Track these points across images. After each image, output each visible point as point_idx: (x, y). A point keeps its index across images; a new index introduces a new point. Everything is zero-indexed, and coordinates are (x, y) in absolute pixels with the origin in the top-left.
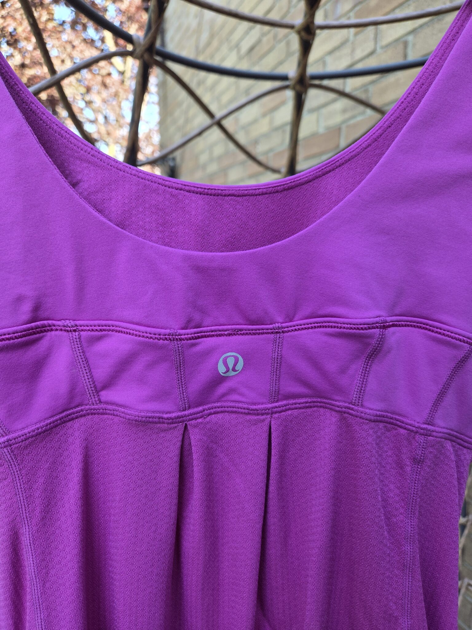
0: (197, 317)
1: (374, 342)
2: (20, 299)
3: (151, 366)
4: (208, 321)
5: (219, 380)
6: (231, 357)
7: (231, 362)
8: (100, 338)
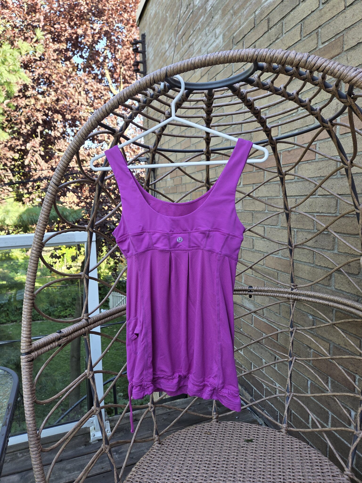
0: (173, 230)
1: (207, 234)
2: (140, 226)
3: (163, 239)
4: (175, 231)
5: (177, 243)
6: (180, 238)
7: (180, 239)
8: (154, 234)
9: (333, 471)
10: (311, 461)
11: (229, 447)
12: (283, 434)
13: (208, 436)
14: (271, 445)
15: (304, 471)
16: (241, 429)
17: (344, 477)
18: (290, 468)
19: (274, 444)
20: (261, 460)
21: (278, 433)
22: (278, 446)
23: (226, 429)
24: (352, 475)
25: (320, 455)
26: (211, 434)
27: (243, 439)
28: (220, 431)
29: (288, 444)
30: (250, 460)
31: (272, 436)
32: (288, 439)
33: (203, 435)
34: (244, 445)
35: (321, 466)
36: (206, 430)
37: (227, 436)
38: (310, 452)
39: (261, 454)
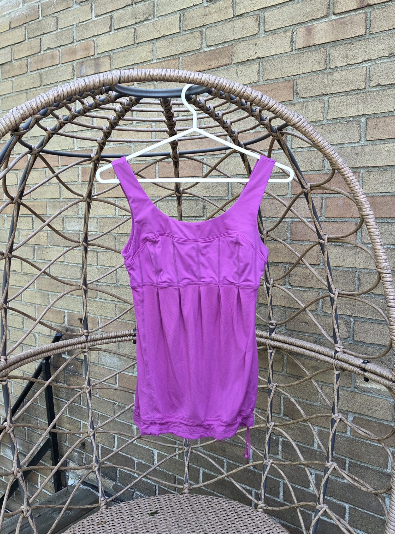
9: (247, 510)
10: (224, 510)
11: (135, 527)
12: (186, 495)
13: (103, 525)
14: (178, 509)
15: (221, 520)
16: (139, 505)
17: (258, 511)
18: (206, 523)
19: (181, 507)
20: (175, 526)
21: (181, 496)
22: (187, 508)
23: (120, 511)
24: (265, 506)
25: (230, 502)
26: (105, 522)
27: (146, 514)
28: (115, 516)
29: (195, 502)
30: (163, 531)
31: (175, 501)
32: (193, 498)
33: (96, 527)
34: (150, 520)
35: (234, 510)
36: (98, 521)
37: (126, 519)
38: (220, 502)
39: (173, 521)
